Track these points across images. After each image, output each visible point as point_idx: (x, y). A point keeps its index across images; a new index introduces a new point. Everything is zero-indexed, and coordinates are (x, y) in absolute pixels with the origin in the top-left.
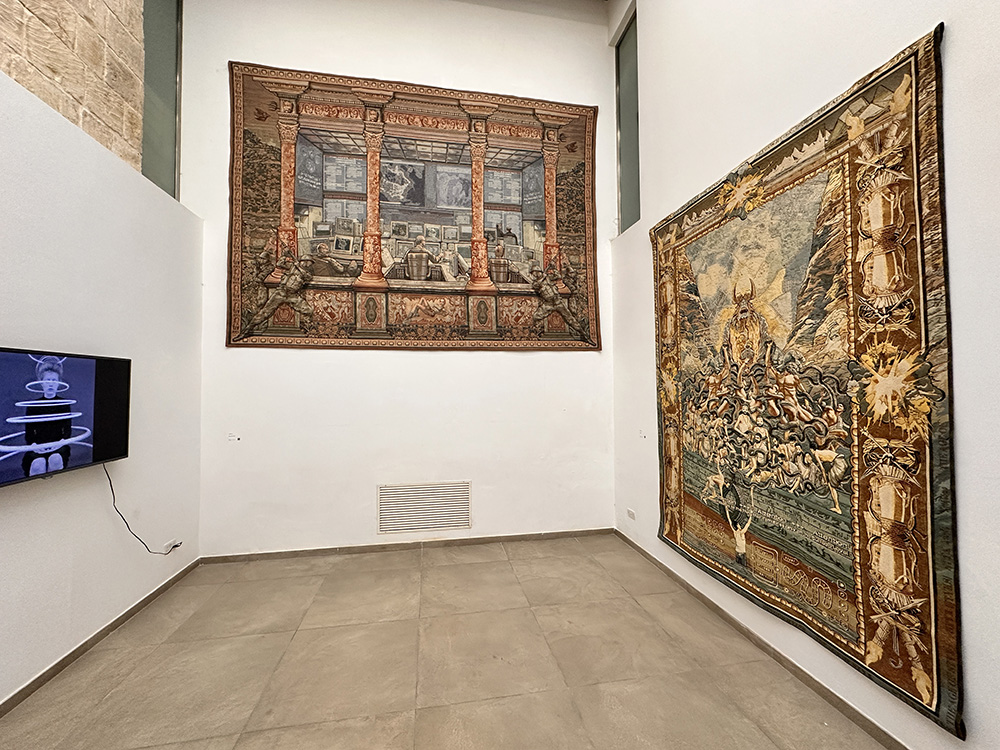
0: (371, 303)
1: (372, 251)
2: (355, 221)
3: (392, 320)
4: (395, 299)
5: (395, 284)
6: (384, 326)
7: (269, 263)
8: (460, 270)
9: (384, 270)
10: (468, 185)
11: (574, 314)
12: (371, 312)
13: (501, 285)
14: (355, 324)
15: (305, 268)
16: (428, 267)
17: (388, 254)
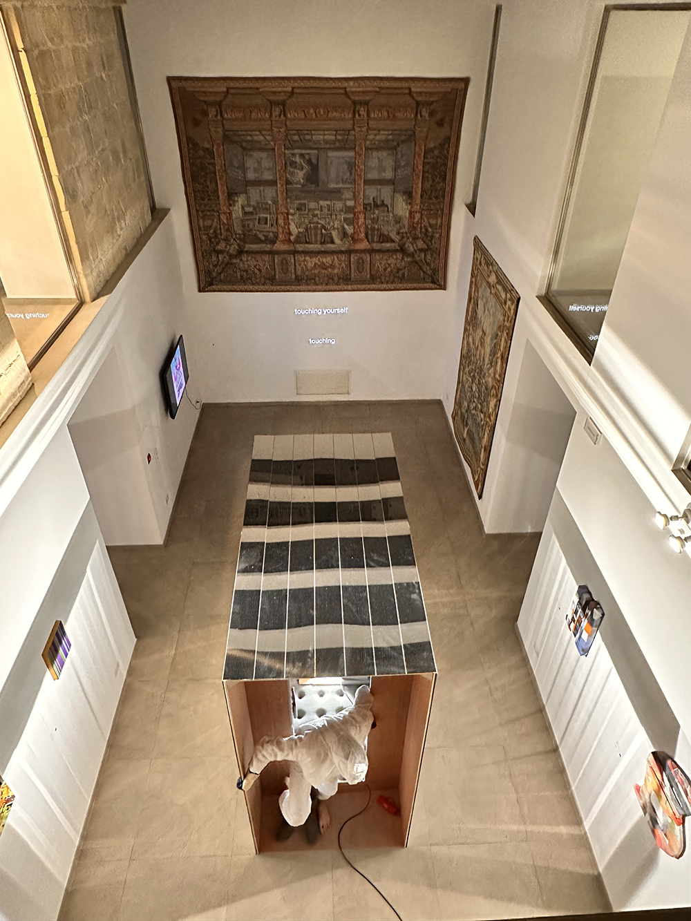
0: (284, 262)
1: (282, 224)
2: (269, 202)
3: (299, 273)
4: (301, 258)
5: (300, 247)
6: (294, 277)
7: (216, 237)
8: (344, 235)
9: (292, 238)
10: (352, 166)
11: (428, 264)
12: (285, 267)
13: (374, 245)
14: (275, 275)
15: (240, 239)
16: (322, 234)
17: (294, 226)
